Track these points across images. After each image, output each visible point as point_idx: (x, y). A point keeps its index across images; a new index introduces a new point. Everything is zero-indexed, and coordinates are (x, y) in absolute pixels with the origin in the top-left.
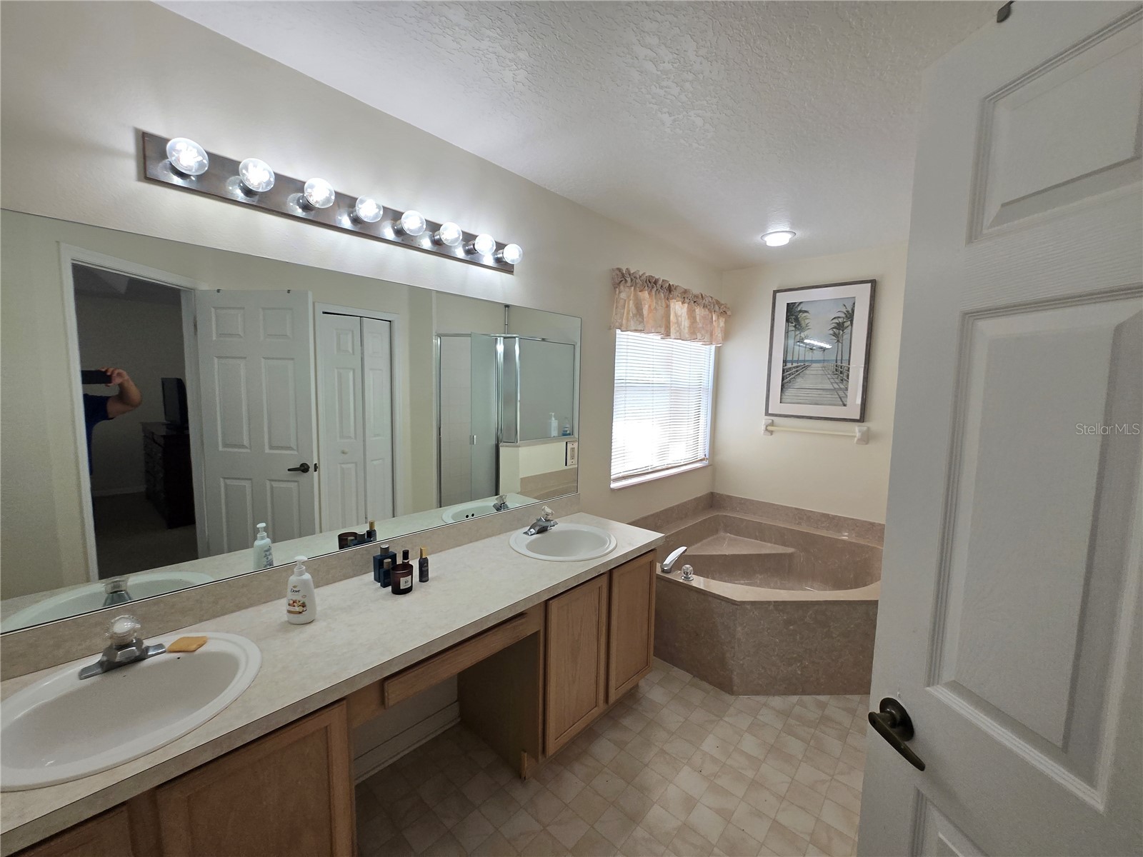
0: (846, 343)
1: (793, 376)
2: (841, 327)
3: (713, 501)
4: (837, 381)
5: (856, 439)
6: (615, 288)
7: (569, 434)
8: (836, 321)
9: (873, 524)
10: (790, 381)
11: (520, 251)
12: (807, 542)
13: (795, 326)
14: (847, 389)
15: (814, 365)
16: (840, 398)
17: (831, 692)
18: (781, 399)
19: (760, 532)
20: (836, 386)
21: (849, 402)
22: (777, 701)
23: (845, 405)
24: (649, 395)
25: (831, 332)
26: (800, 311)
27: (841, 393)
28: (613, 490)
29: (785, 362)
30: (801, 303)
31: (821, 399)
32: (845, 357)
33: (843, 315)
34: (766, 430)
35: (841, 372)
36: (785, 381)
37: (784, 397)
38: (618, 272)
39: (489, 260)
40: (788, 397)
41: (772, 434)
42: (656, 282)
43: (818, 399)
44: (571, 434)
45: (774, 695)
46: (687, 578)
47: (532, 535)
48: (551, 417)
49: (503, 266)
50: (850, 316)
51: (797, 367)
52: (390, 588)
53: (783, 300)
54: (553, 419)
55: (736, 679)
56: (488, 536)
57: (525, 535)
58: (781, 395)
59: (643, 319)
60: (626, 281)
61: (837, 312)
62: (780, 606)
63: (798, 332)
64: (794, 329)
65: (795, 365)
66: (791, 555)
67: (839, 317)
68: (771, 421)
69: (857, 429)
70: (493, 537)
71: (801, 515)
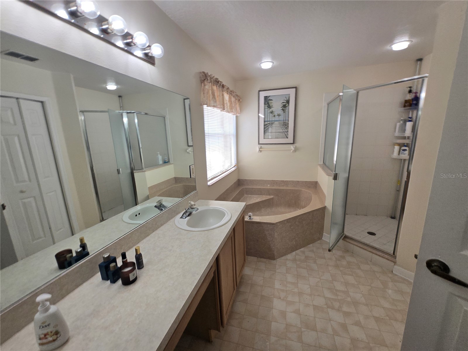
0: (287, 113)
1: (268, 127)
2: (285, 106)
3: (240, 183)
4: (284, 129)
5: (292, 151)
6: (201, 83)
7: (167, 162)
8: (283, 104)
9: (298, 181)
10: (267, 130)
11: (161, 49)
12: (277, 192)
13: (268, 106)
14: (288, 132)
15: (276, 122)
16: (286, 135)
17: (304, 246)
18: (264, 137)
19: (260, 192)
20: (284, 130)
21: (289, 137)
22: (289, 256)
23: (287, 138)
24: (217, 139)
25: (281, 109)
26: (269, 100)
27: (286, 133)
28: (209, 186)
29: (265, 121)
30: (270, 96)
31: (279, 136)
32: (287, 119)
33: (286, 102)
34: (259, 150)
35: (285, 125)
36: (265, 129)
37: (265, 136)
38: (203, 74)
39: (139, 53)
40: (267, 136)
41: (261, 152)
42: (218, 82)
43: (277, 136)
44: (169, 162)
45: (287, 254)
46: (250, 219)
47: (185, 218)
48: (158, 154)
49: (149, 59)
50: (288, 102)
51: (269, 123)
52: (120, 282)
53: (263, 94)
54: (159, 155)
55: (276, 254)
56: (162, 225)
57: (181, 219)
58: (264, 136)
59: (216, 100)
60: (208, 80)
61: (283, 100)
62: (288, 220)
63: (269, 109)
64: (267, 107)
65: (268, 123)
66: (272, 199)
67: (284, 102)
68: (260, 147)
69: (292, 147)
70: (165, 225)
71: (273, 182)
